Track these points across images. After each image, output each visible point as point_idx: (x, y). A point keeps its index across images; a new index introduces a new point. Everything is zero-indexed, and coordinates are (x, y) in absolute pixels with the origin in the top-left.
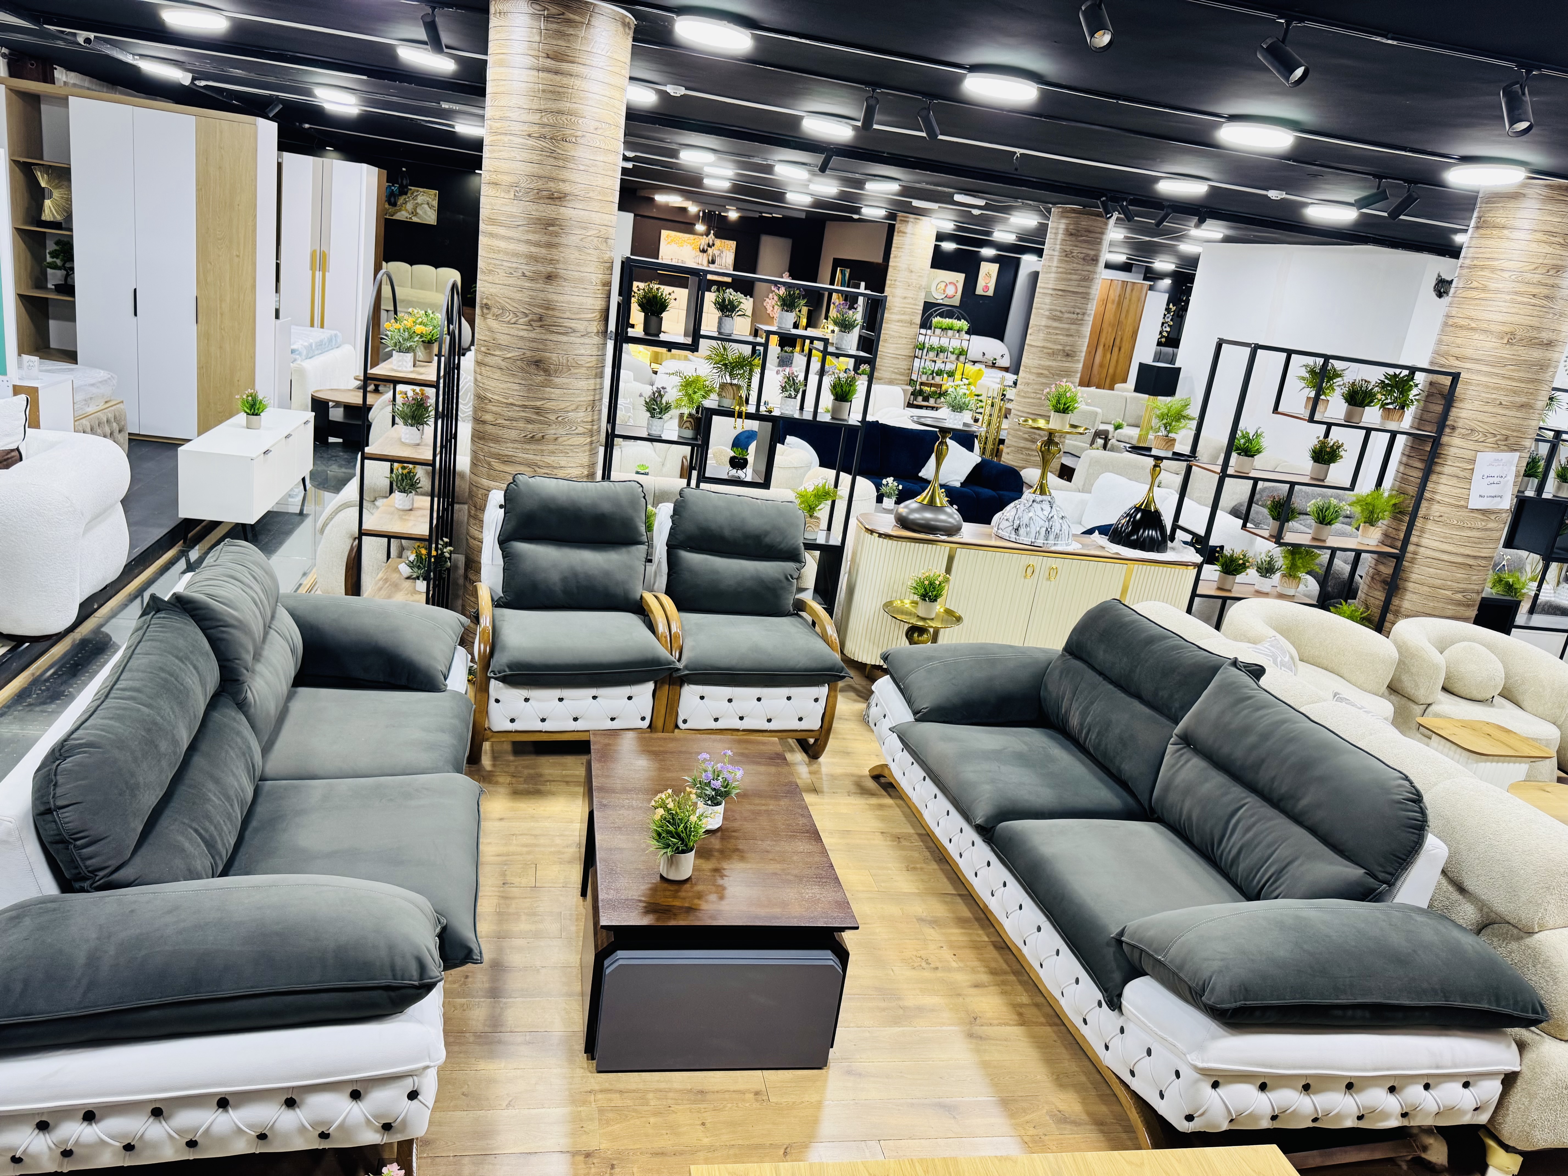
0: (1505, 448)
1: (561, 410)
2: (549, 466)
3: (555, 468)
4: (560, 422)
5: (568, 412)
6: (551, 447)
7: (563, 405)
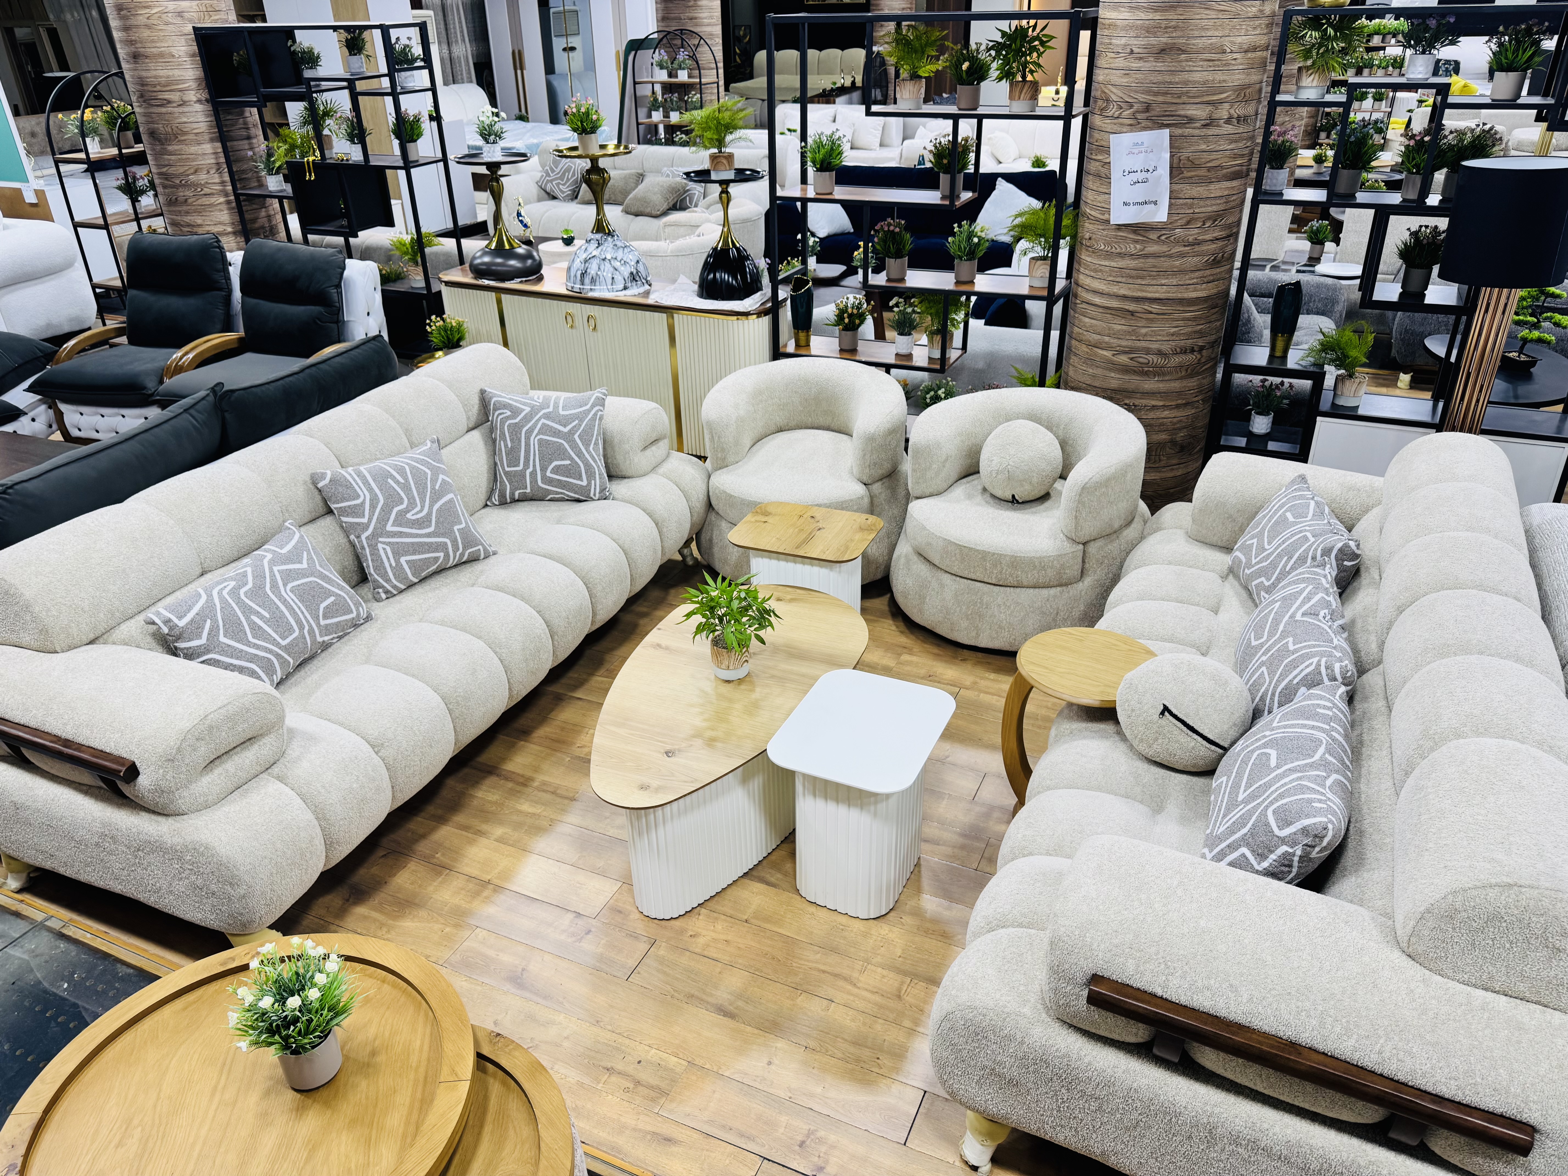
0: (1149, 124)
1: (182, 174)
2: (189, 225)
3: (193, 226)
4: (184, 185)
5: (188, 175)
6: (185, 208)
7: (181, 170)
